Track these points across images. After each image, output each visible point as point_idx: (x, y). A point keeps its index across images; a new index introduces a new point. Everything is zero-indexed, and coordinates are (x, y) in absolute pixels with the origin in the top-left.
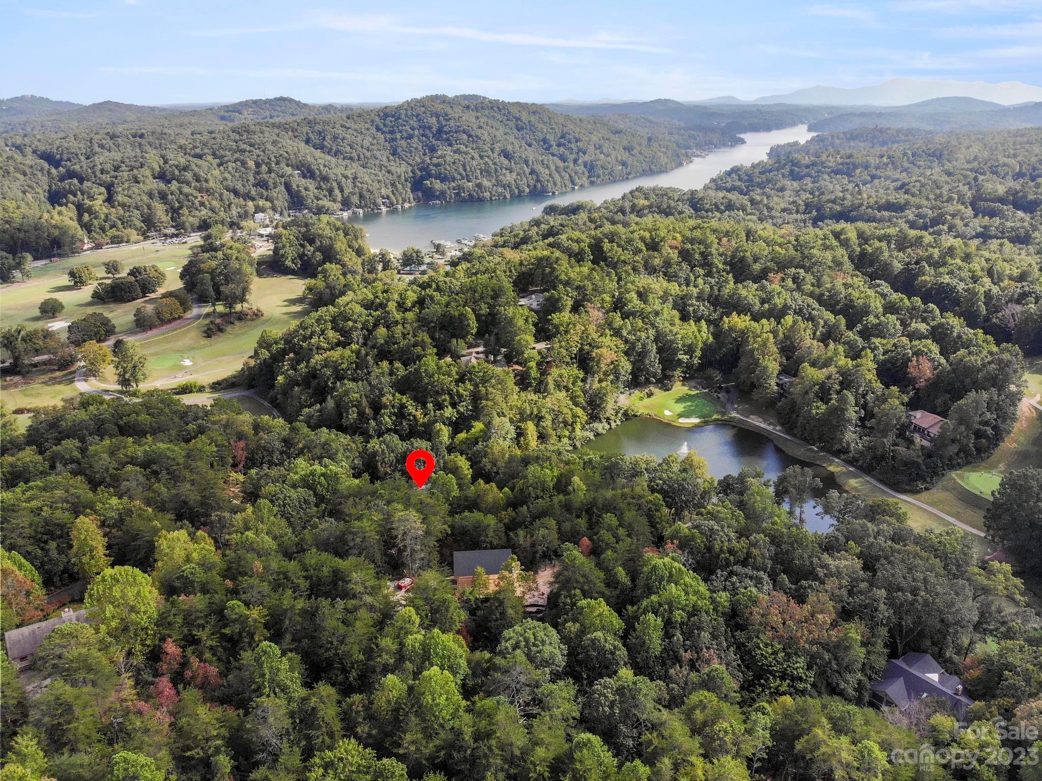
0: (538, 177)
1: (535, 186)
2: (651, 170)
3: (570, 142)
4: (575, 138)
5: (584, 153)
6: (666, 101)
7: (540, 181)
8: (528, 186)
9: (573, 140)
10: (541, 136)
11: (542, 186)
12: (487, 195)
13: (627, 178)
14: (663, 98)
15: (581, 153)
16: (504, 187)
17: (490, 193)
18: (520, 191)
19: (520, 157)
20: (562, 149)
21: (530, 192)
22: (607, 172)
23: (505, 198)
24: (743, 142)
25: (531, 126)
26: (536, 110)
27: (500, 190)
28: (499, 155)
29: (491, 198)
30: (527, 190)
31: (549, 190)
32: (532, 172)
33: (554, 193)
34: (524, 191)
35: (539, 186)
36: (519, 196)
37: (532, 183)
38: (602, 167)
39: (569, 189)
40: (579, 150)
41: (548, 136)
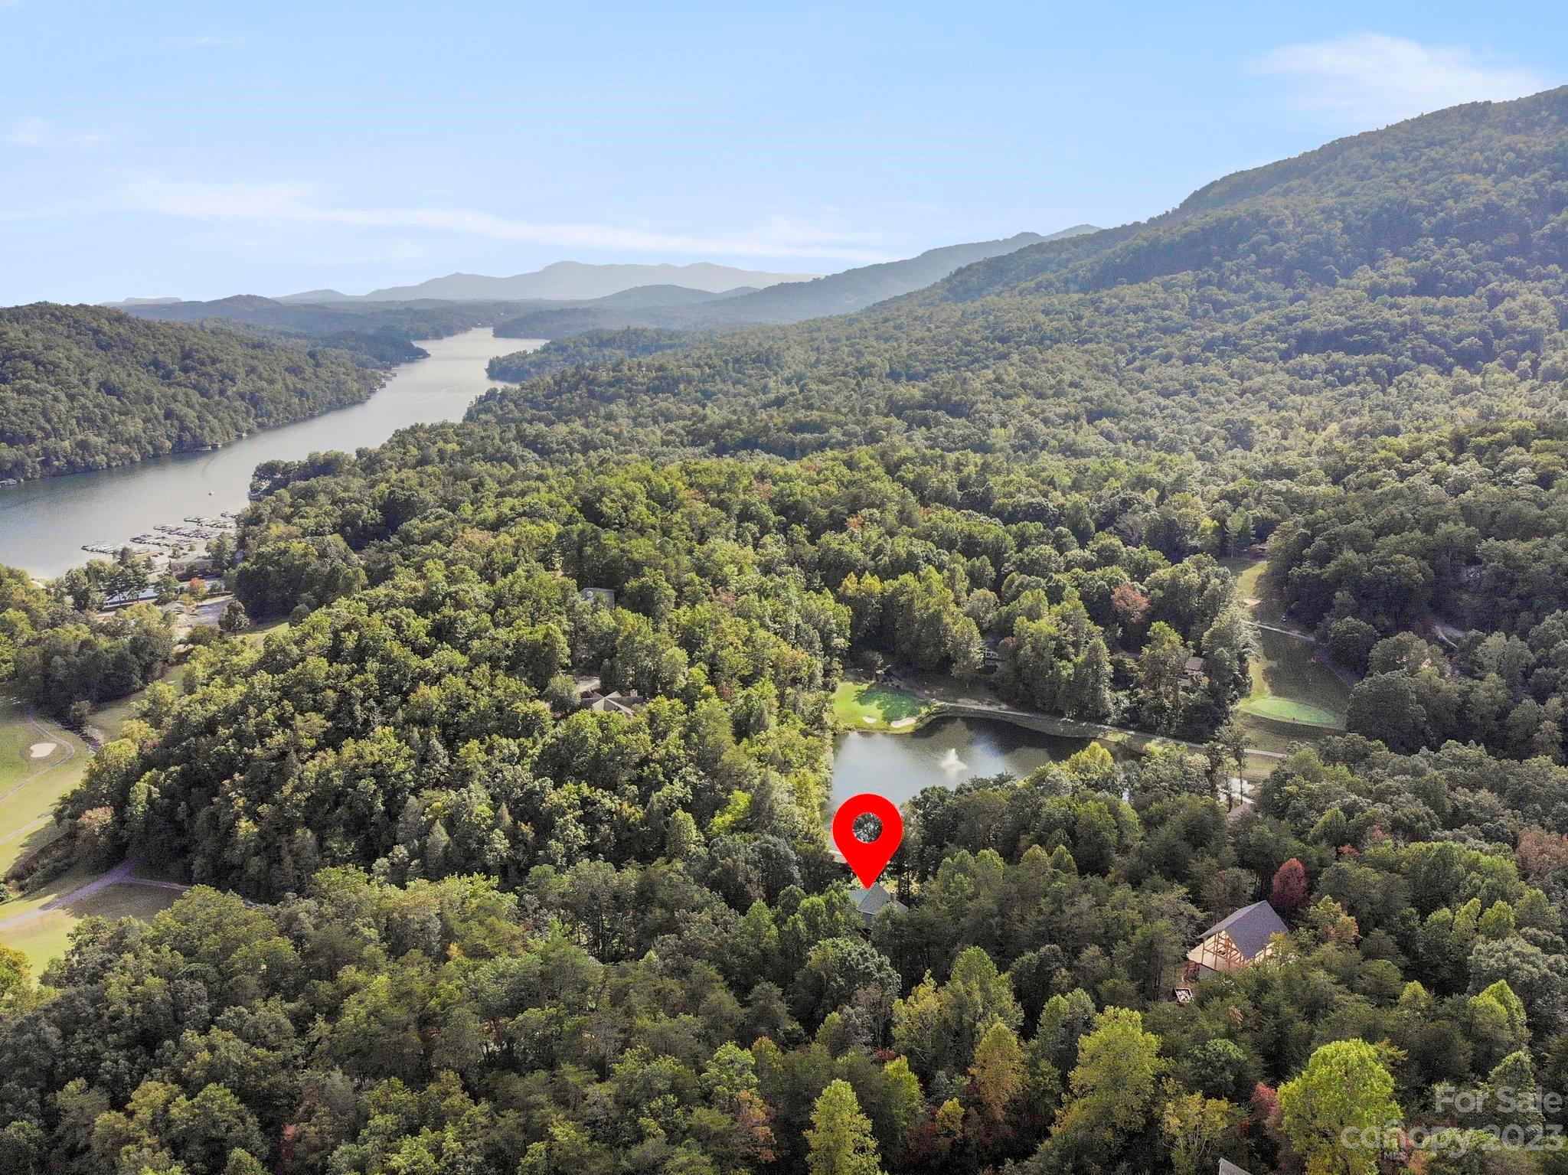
0: (181, 422)
1: (180, 437)
2: (339, 400)
3: (203, 364)
4: (209, 356)
5: (232, 380)
6: (250, 299)
7: (188, 429)
8: (169, 438)
9: (208, 361)
10: (148, 358)
11: (194, 437)
12: (101, 459)
13: (312, 416)
14: (244, 294)
15: (228, 382)
16: (127, 442)
17: (107, 455)
18: (155, 449)
19: (137, 392)
20: (193, 376)
21: (174, 446)
22: (281, 407)
23: (132, 461)
24: (423, 354)
25: (123, 341)
26: (116, 316)
27: (123, 449)
28: (98, 390)
29: (109, 466)
30: (168, 444)
31: (208, 440)
32: (169, 415)
33: (215, 447)
34: (162, 448)
35: (187, 436)
36: (156, 456)
37: (174, 432)
38: (272, 401)
39: (233, 439)
40: (224, 376)
41: (160, 357)
